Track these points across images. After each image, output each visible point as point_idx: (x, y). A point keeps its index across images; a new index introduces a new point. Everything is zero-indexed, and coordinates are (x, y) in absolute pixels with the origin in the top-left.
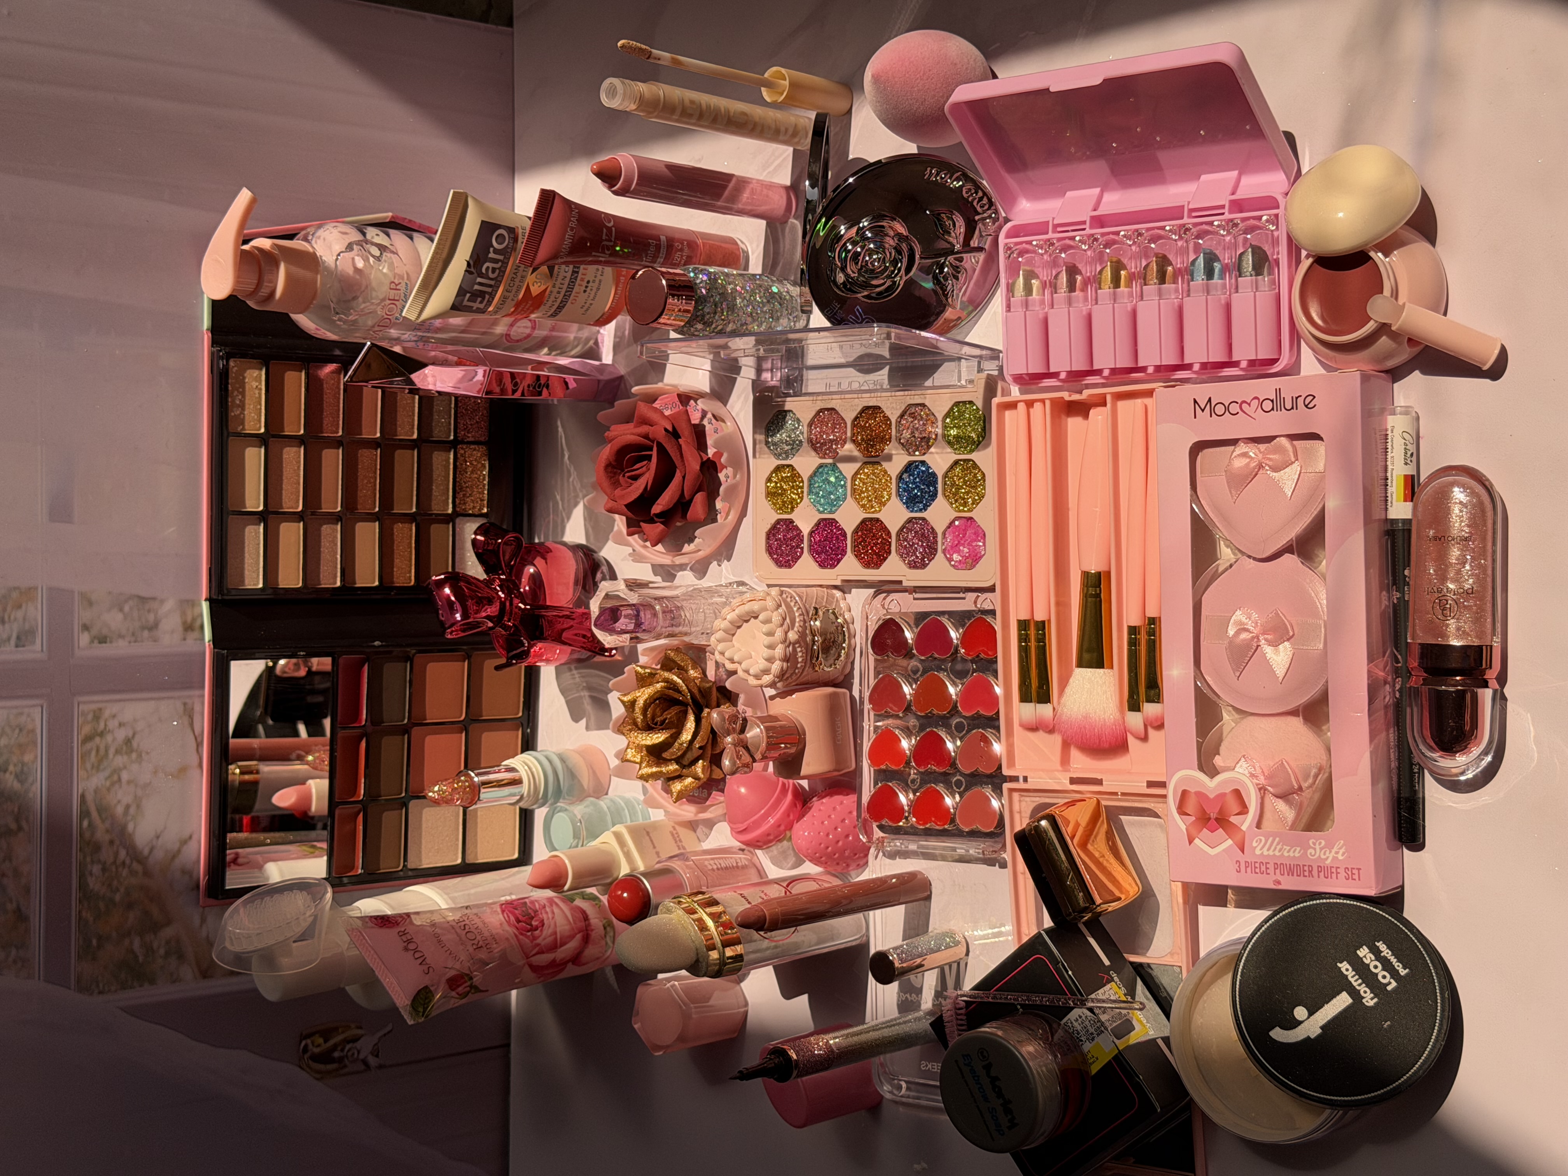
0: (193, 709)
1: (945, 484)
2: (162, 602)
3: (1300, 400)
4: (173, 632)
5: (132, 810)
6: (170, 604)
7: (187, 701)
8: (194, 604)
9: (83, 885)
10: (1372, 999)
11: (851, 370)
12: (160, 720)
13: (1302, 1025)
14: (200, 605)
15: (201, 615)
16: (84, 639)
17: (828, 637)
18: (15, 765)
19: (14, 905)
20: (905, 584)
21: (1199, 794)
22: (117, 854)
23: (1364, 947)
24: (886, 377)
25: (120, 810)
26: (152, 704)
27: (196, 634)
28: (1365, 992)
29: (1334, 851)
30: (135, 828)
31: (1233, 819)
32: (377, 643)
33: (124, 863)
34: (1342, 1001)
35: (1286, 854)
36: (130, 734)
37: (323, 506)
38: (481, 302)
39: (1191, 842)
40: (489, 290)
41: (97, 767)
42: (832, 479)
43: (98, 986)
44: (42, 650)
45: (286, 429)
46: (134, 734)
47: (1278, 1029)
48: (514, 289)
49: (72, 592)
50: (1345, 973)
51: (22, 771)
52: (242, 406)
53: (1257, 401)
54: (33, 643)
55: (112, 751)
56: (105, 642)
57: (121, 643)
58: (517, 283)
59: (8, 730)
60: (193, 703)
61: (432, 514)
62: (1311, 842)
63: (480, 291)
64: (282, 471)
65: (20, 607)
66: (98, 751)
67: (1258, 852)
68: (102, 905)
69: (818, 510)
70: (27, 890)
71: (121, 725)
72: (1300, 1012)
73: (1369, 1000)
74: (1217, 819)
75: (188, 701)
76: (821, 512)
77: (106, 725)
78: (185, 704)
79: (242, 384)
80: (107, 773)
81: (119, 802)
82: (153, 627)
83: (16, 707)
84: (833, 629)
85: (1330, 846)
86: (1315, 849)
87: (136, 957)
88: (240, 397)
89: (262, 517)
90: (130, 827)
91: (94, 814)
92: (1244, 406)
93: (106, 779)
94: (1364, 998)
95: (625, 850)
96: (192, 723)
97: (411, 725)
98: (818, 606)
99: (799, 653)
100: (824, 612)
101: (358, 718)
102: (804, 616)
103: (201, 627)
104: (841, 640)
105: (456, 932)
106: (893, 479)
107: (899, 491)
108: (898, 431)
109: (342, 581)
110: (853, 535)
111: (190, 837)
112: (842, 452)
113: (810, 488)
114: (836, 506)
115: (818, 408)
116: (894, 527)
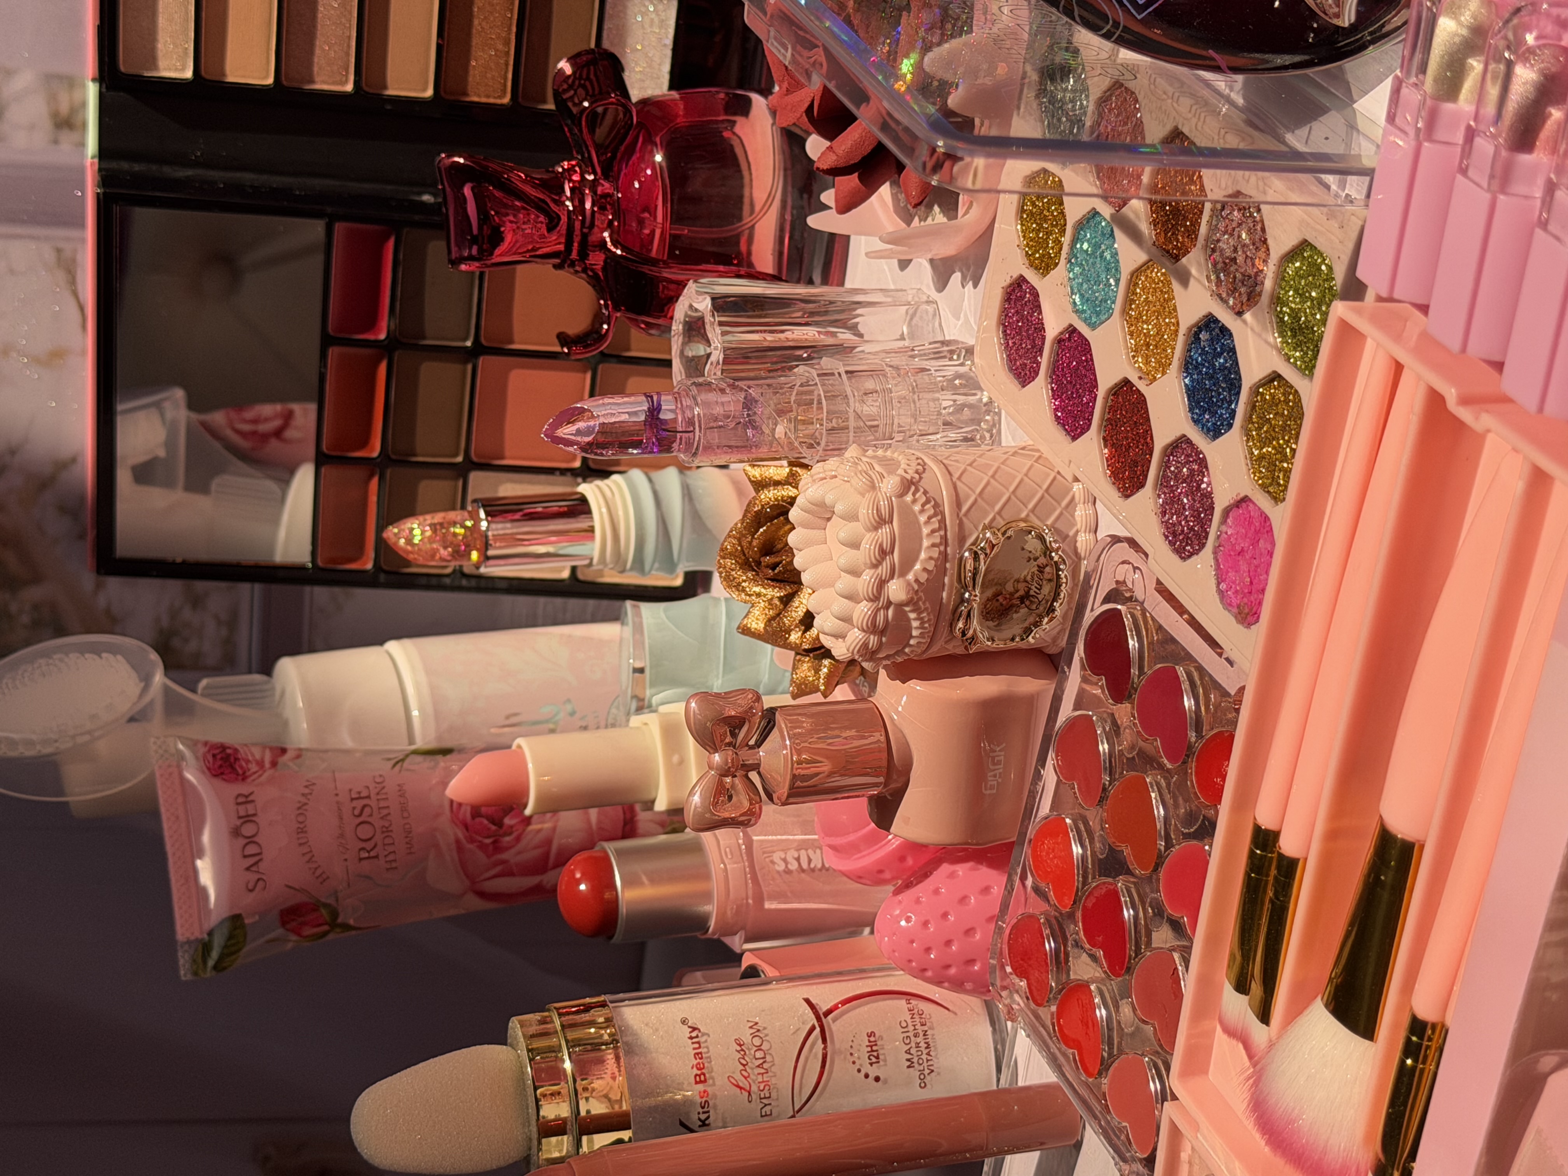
0: (74, 261)
1: (1254, 409)
2: (8, 74)
4: (32, 128)
6: (23, 80)
8: (72, 83)
12: (12, 272)
14: (84, 86)
15: (84, 105)
17: (1009, 587)
27: (74, 136)
42: (1107, 257)
60: (73, 251)
69: (1074, 304)
76: (1077, 312)
78: (59, 251)
84: (1027, 570)
95: (676, 759)
96: (72, 282)
97: (478, 350)
98: (1000, 522)
99: (915, 619)
100: (1009, 538)
101: (372, 324)
102: (946, 545)
103: (84, 126)
104: (1046, 594)
105: (341, 818)
106: (1183, 330)
107: (1188, 366)
108: (1213, 229)
109: (357, 83)
110: (1106, 399)
111: (74, 460)
112: (1128, 211)
113: (1073, 247)
114: (1099, 314)
115: (1116, 77)
116: (1161, 433)
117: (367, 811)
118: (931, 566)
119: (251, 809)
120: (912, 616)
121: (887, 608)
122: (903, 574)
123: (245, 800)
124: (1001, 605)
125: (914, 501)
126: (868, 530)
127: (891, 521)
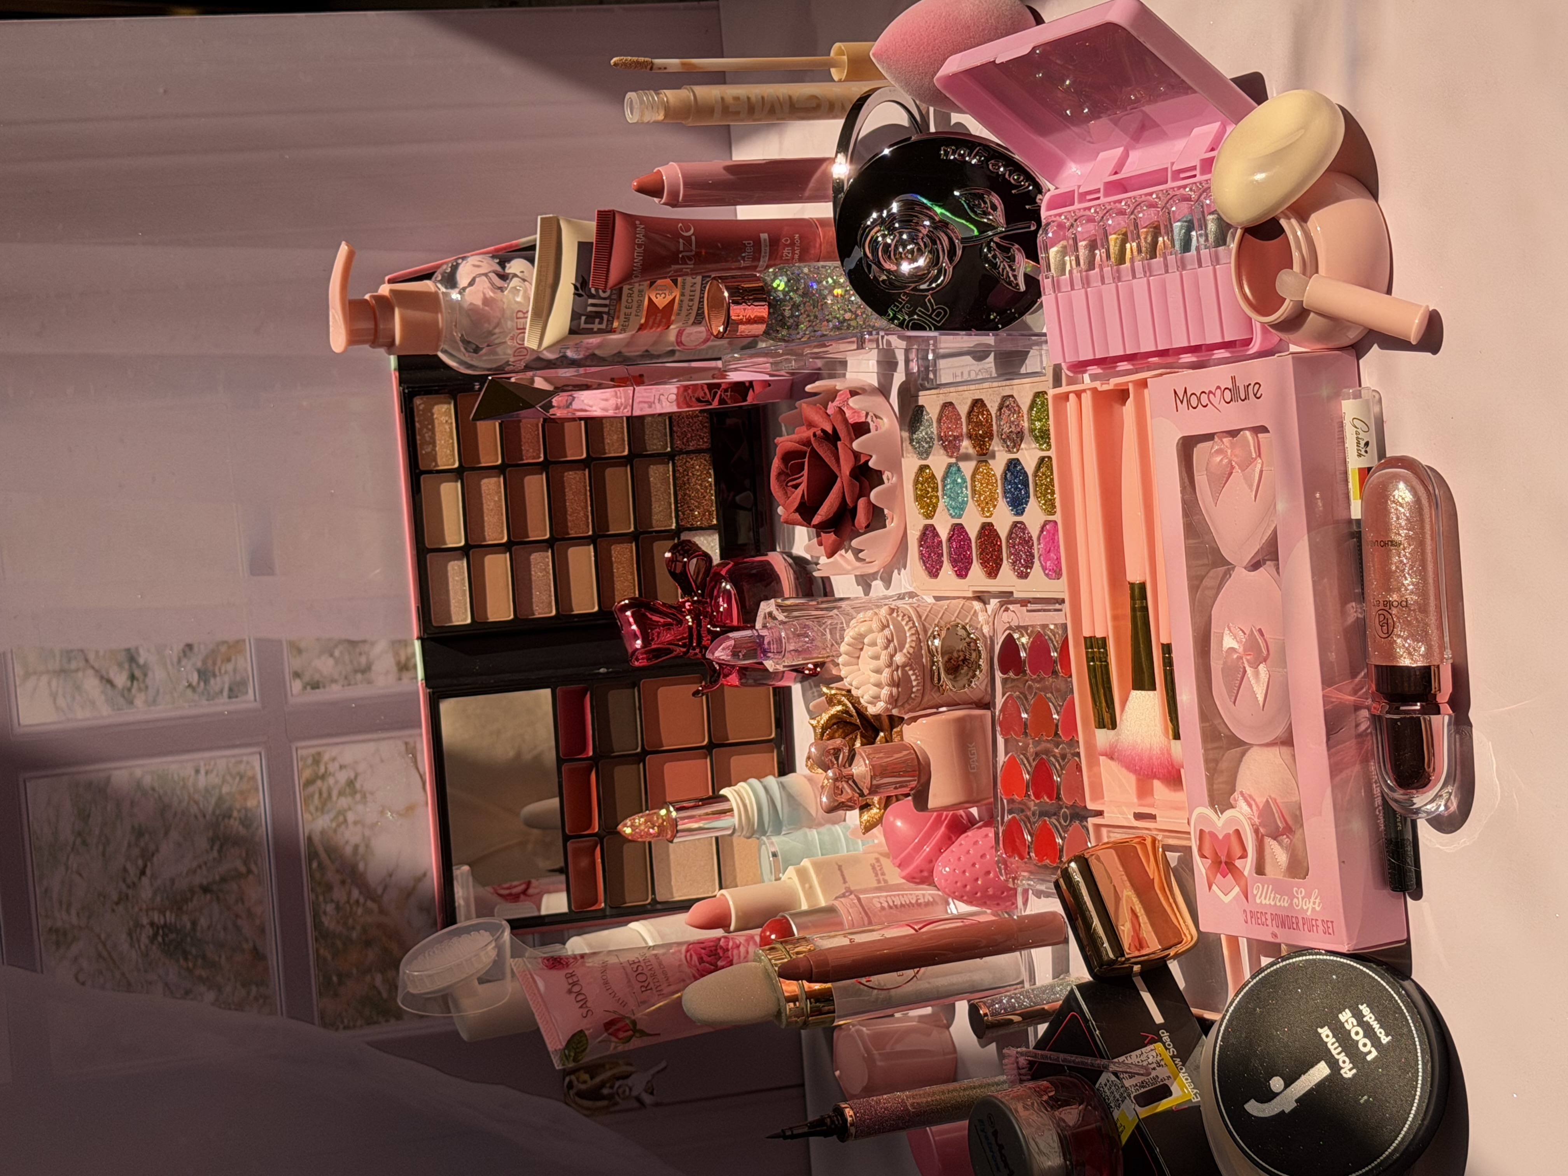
0: (415, 747)
1: (1036, 484)
2: (373, 644)
3: (1251, 388)
4: (387, 673)
5: (362, 850)
6: (381, 646)
7: (408, 740)
8: (406, 643)
9: (318, 924)
10: (1350, 1070)
11: (968, 359)
12: (382, 761)
13: (1278, 1098)
14: (413, 644)
15: (414, 655)
16: (297, 686)
17: (955, 655)
18: (239, 811)
19: (251, 944)
20: (1016, 595)
21: (1213, 835)
22: (349, 894)
23: (1347, 1010)
24: (993, 365)
25: (348, 850)
26: (371, 747)
27: (409, 675)
28: (1344, 1062)
29: (1312, 900)
30: (366, 865)
31: (1238, 863)
32: (602, 670)
33: (357, 902)
34: (1321, 1071)
35: (1278, 904)
36: (352, 776)
37: (530, 534)
38: (601, 323)
39: (1210, 888)
40: (606, 309)
41: (322, 809)
42: (959, 480)
43: (342, 1022)
44: (255, 700)
45: (482, 460)
46: (356, 777)
47: (1253, 1101)
48: (635, 304)
49: (280, 642)
50: (1325, 1039)
51: (246, 816)
52: (433, 443)
53: (1218, 390)
54: (247, 693)
55: (335, 794)
56: (318, 688)
57: (335, 688)
58: (635, 298)
59: (228, 778)
60: (415, 743)
61: (652, 532)
62: (1295, 889)
63: (596, 312)
64: (482, 504)
65: (229, 660)
66: (320, 794)
67: (1258, 901)
68: (339, 944)
69: (951, 514)
70: (262, 930)
71: (341, 767)
72: (1277, 1083)
73: (1348, 1071)
74: (1226, 863)
75: (410, 740)
76: (953, 517)
77: (326, 768)
78: (406, 744)
79: (432, 421)
80: (332, 814)
81: (347, 842)
82: (366, 669)
83: (234, 756)
84: (962, 645)
85: (1308, 896)
86: (1298, 898)
87: (379, 993)
88: (430, 433)
89: (465, 551)
90: (361, 866)
91: (323, 855)
92: (1211, 395)
93: (332, 820)
94: (1342, 1068)
95: (807, 886)
96: (415, 762)
97: (645, 753)
98: (942, 623)
99: (913, 675)
100: (948, 629)
101: (584, 749)
102: (918, 635)
103: (415, 667)
104: (974, 657)
105: (627, 974)
106: (999, 477)
107: (1005, 492)
108: (999, 426)
109: (557, 609)
110: (976, 542)
111: (425, 875)
112: (962, 450)
113: (943, 490)
114: (963, 509)
115: (942, 402)
116: (1003, 533)
117: (640, 968)
118: (913, 644)
119: (575, 979)
120: (911, 672)
121: (897, 671)
122: (901, 651)
123: (572, 975)
124: (954, 665)
125: (898, 616)
126: (879, 632)
127: (888, 626)
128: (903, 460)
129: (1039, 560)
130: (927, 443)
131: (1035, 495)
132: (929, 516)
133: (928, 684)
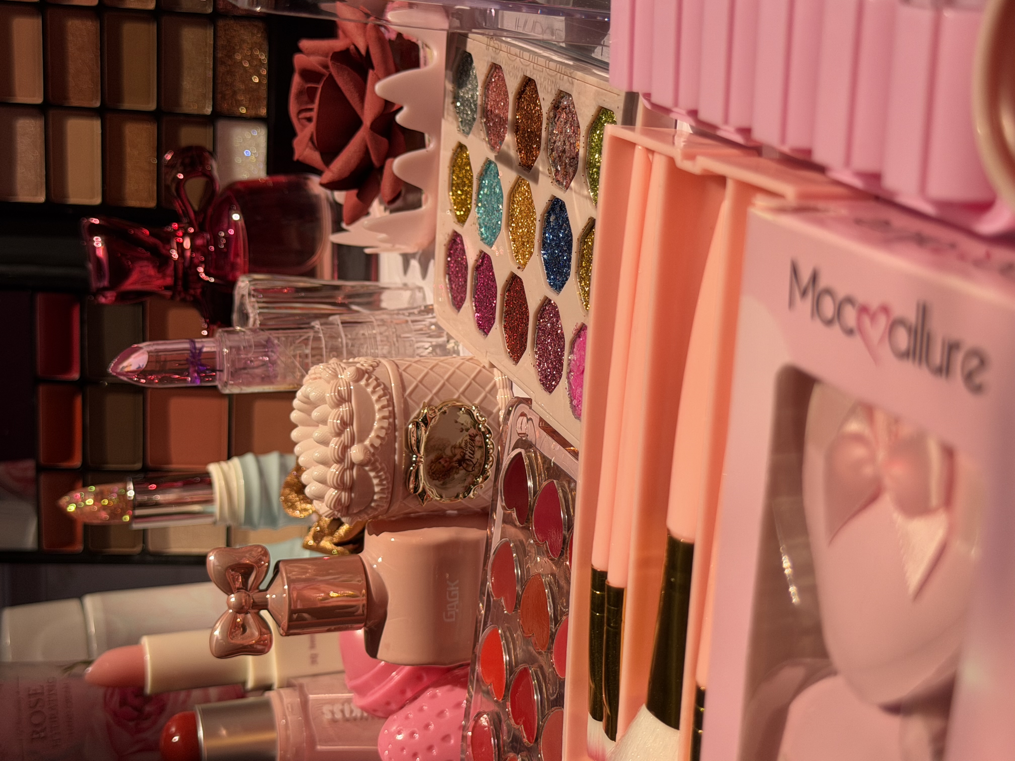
1: (583, 256)
17: (448, 452)
37: (15, 96)
42: (497, 190)
61: (179, 114)
69: (481, 235)
76: (482, 239)
84: (461, 439)
98: (437, 402)
99: (375, 477)
100: (444, 413)
101: (68, 368)
102: (394, 418)
104: (479, 457)
105: (19, 710)
107: (544, 245)
108: (550, 134)
109: (47, 195)
110: (503, 295)
112: (504, 147)
113: (478, 194)
114: (495, 235)
115: (490, 60)
116: (533, 304)
117: (40, 703)
118: (383, 434)
120: (372, 474)
121: (352, 469)
122: (361, 441)
124: (444, 467)
125: (367, 385)
126: (333, 407)
127: (350, 400)
128: (444, 123)
129: (568, 378)
130: (472, 110)
131: (577, 272)
132: (462, 220)
133: (400, 489)
